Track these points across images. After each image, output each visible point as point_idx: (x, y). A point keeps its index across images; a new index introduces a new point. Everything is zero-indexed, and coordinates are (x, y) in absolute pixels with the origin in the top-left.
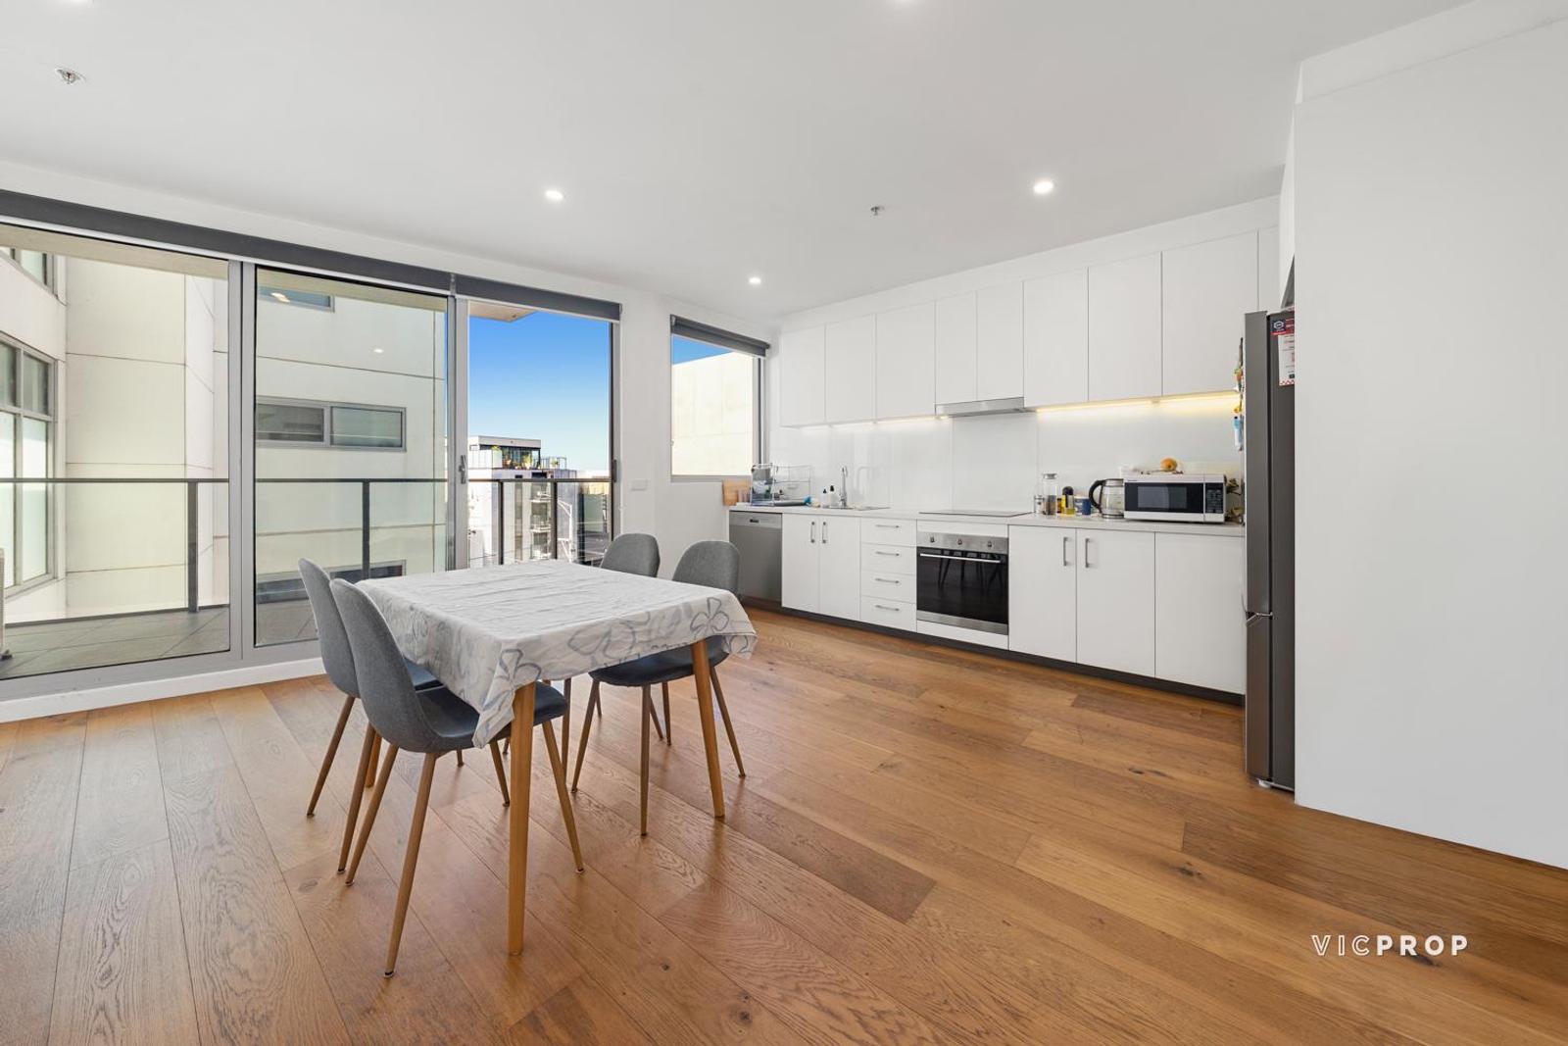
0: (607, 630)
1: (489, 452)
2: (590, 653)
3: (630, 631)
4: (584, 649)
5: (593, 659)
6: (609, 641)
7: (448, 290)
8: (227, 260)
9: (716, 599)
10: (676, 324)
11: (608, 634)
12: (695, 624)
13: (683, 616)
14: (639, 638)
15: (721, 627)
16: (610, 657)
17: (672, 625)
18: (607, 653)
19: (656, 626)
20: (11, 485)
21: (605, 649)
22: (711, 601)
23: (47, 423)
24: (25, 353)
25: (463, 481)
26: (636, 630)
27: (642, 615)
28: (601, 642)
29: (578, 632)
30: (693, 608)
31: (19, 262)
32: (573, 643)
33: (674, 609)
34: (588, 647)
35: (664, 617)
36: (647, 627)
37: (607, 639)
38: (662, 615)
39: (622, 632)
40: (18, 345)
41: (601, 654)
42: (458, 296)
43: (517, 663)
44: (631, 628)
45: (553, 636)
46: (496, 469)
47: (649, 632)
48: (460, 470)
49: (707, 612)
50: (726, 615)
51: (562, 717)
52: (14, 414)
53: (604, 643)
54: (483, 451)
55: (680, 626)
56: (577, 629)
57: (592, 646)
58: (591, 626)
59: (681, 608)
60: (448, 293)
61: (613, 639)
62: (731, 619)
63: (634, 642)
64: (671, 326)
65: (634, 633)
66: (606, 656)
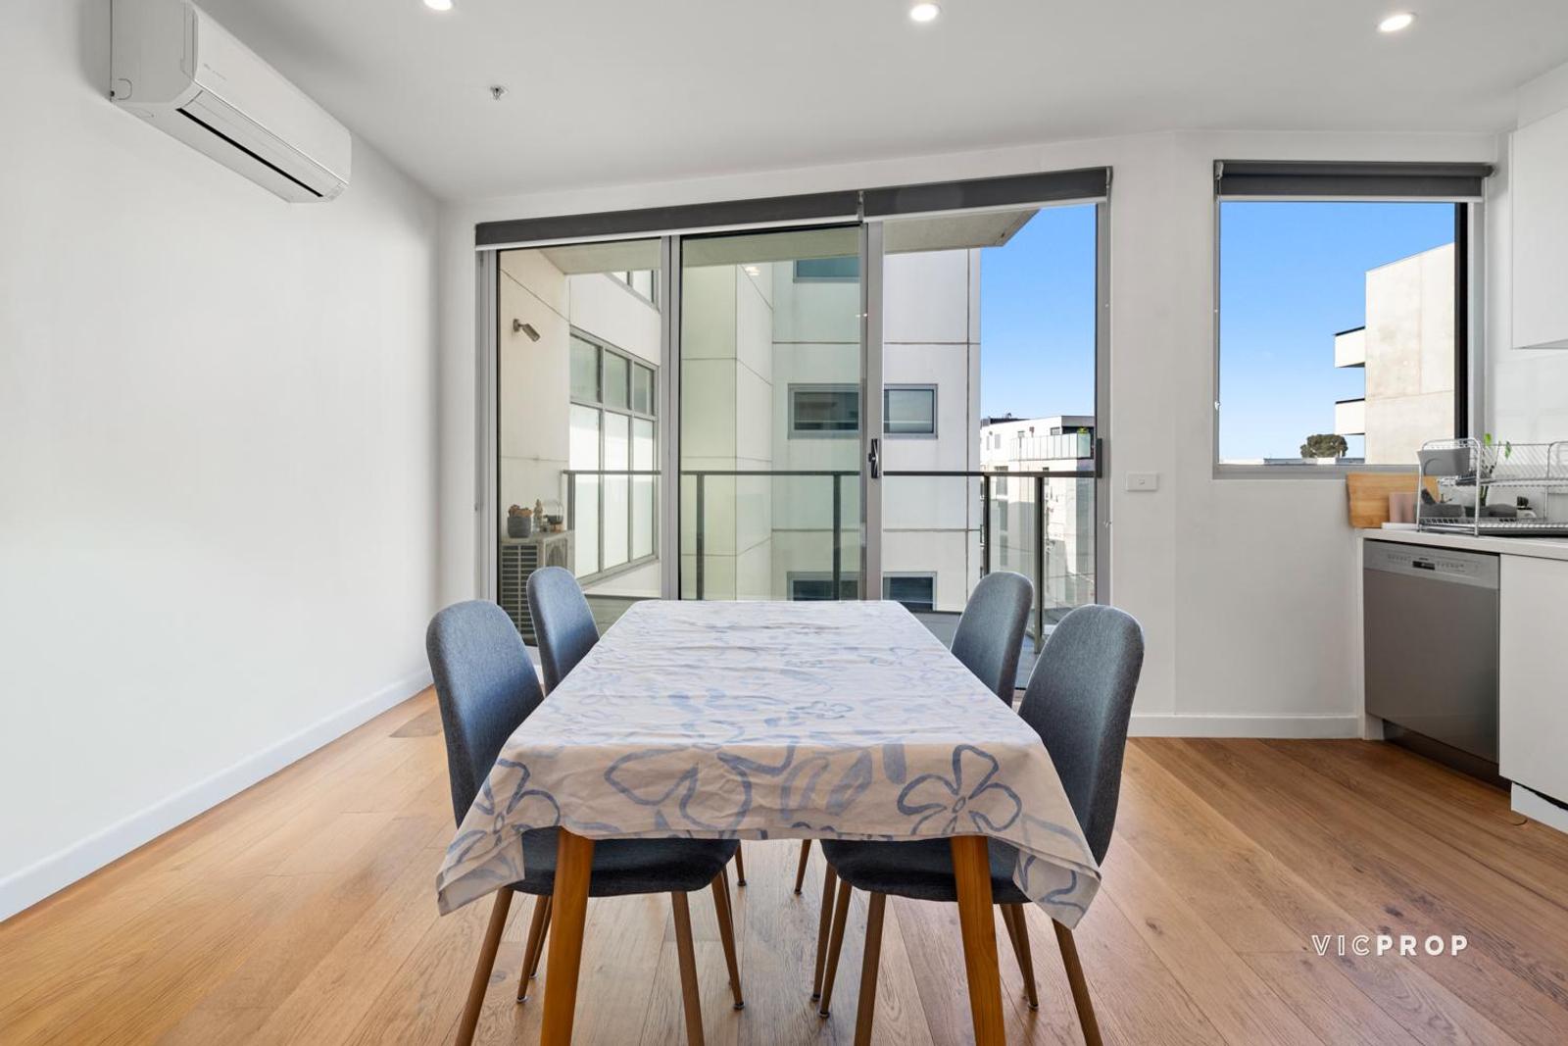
0: (688, 766)
1: (1073, 436)
2: (655, 803)
3: (739, 778)
4: (639, 793)
5: (659, 814)
6: (691, 789)
7: (854, 213)
8: (659, 238)
9: (982, 754)
10: (1225, 175)
11: (691, 774)
12: (914, 799)
13: (879, 774)
14: (758, 799)
15: (998, 820)
16: (695, 822)
17: (847, 787)
18: (690, 811)
19: (801, 782)
20: (626, 477)
21: (683, 804)
22: (966, 755)
23: (653, 422)
24: (636, 363)
25: (875, 475)
26: (752, 780)
27: (775, 753)
28: (678, 785)
29: (628, 758)
30: (908, 761)
31: (631, 286)
32: (615, 776)
33: (858, 754)
34: (651, 789)
35: (825, 767)
36: (779, 779)
37: (687, 783)
38: (822, 762)
39: (722, 776)
40: (631, 357)
41: (678, 812)
42: (866, 220)
43: (520, 786)
44: (743, 774)
45: (580, 756)
46: (1082, 458)
47: (785, 791)
48: (870, 459)
49: (951, 777)
50: (1014, 796)
51: (709, 888)
52: (628, 416)
53: (682, 790)
54: (1066, 436)
55: (867, 797)
56: (628, 751)
57: (657, 790)
58: (660, 751)
59: (877, 757)
60: (854, 218)
61: (700, 787)
62: (1025, 808)
63: (747, 803)
64: (1216, 182)
65: (748, 786)
66: (686, 816)
